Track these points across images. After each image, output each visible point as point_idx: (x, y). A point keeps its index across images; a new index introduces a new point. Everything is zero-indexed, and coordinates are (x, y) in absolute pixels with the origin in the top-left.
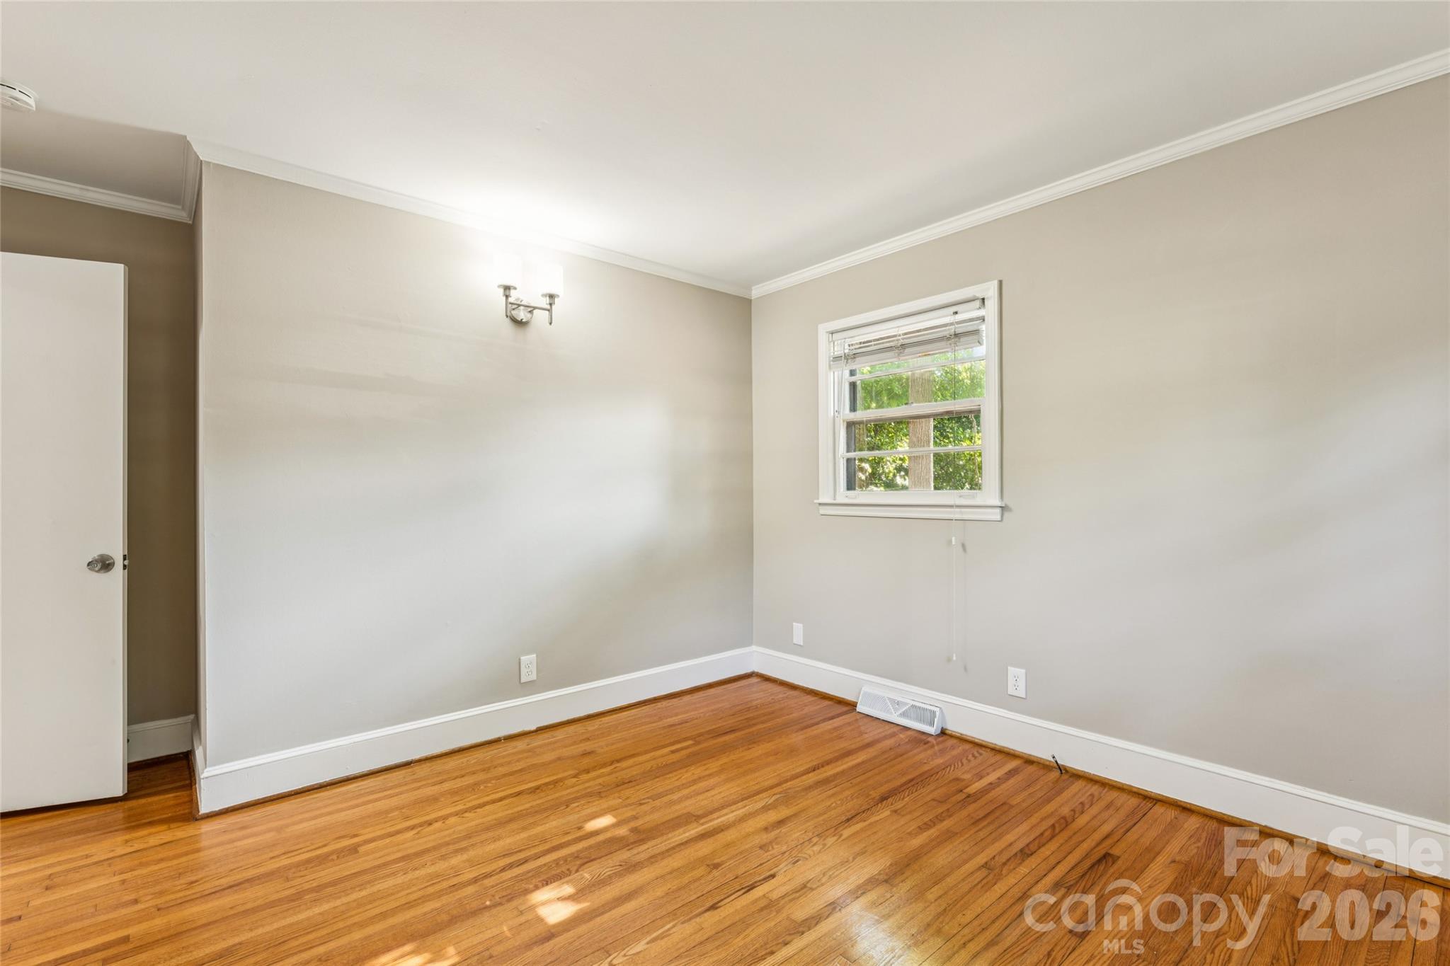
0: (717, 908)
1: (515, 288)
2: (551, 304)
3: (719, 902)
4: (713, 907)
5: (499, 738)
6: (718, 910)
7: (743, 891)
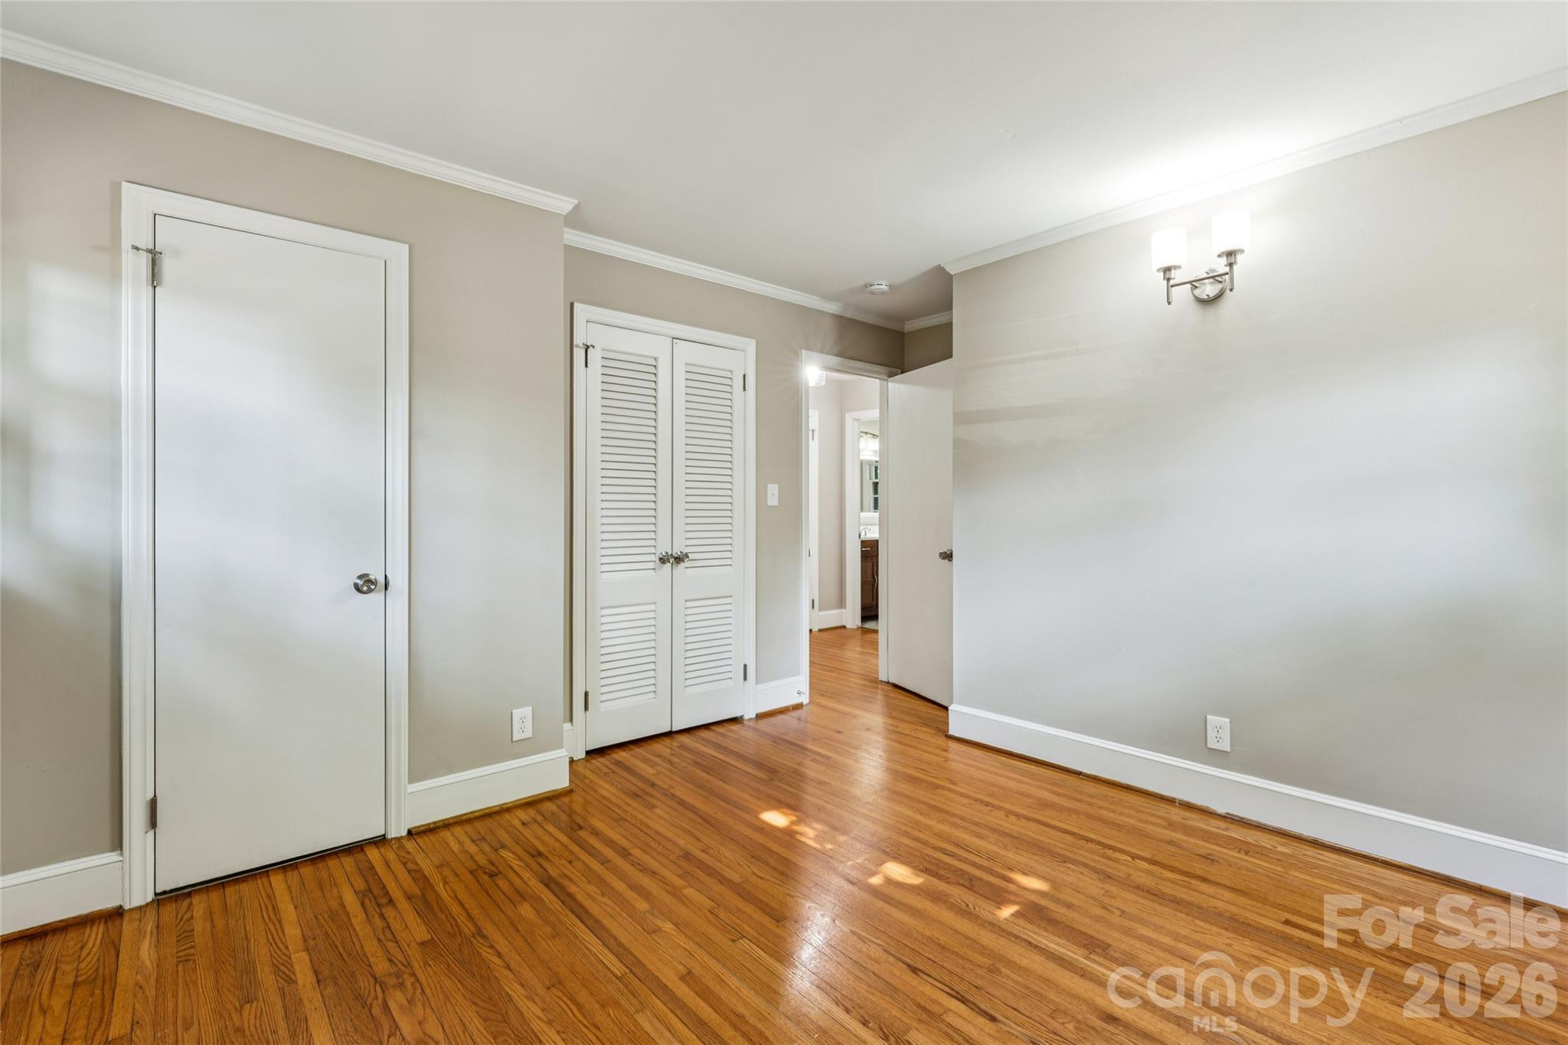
0: (916, 974)
1: (1179, 267)
2: (1231, 265)
3: (922, 972)
4: (914, 970)
5: (1174, 799)
6: (914, 975)
7: (955, 994)
